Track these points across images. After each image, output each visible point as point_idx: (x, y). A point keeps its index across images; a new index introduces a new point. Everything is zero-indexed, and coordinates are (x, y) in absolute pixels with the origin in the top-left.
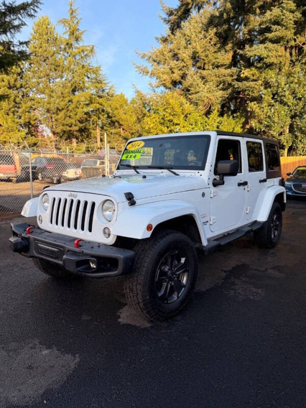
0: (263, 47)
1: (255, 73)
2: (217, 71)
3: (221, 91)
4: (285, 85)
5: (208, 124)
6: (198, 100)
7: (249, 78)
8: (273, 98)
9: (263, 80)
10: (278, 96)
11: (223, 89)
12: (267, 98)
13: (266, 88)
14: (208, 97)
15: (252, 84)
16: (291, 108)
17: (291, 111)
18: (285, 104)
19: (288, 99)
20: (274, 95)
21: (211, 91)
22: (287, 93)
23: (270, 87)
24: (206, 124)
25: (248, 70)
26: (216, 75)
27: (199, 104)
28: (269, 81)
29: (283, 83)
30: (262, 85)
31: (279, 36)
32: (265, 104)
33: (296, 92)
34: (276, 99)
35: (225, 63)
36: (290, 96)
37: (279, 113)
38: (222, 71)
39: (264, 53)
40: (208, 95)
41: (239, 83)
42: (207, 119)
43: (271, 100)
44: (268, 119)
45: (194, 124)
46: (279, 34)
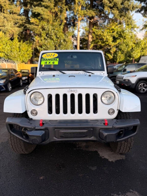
0: (41, 9)
1: (37, 21)
2: (13, 16)
3: (18, 28)
4: (52, 30)
5: (13, 45)
6: (6, 31)
7: (34, 24)
8: (46, 36)
9: (41, 26)
10: (49, 35)
11: (19, 27)
12: (44, 35)
13: (43, 30)
14: (11, 30)
15: (36, 27)
16: (55, 42)
17: (55, 43)
18: (52, 39)
19: (54, 37)
20: (47, 34)
21: (12, 27)
22: (53, 34)
23: (45, 30)
24: (12, 45)
25: (33, 19)
26: (12, 18)
27: (6, 33)
28: (44, 27)
29: (51, 29)
30: (41, 28)
31: (48, 5)
32: (43, 38)
33: (57, 34)
34: (48, 36)
35: (17, 12)
36: (54, 36)
37: (50, 43)
38: (16, 16)
39: (42, 12)
40: (11, 29)
41: (29, 25)
42: (12, 42)
43: (45, 36)
44: (45, 46)
45: (5, 44)
46: (48, 4)
